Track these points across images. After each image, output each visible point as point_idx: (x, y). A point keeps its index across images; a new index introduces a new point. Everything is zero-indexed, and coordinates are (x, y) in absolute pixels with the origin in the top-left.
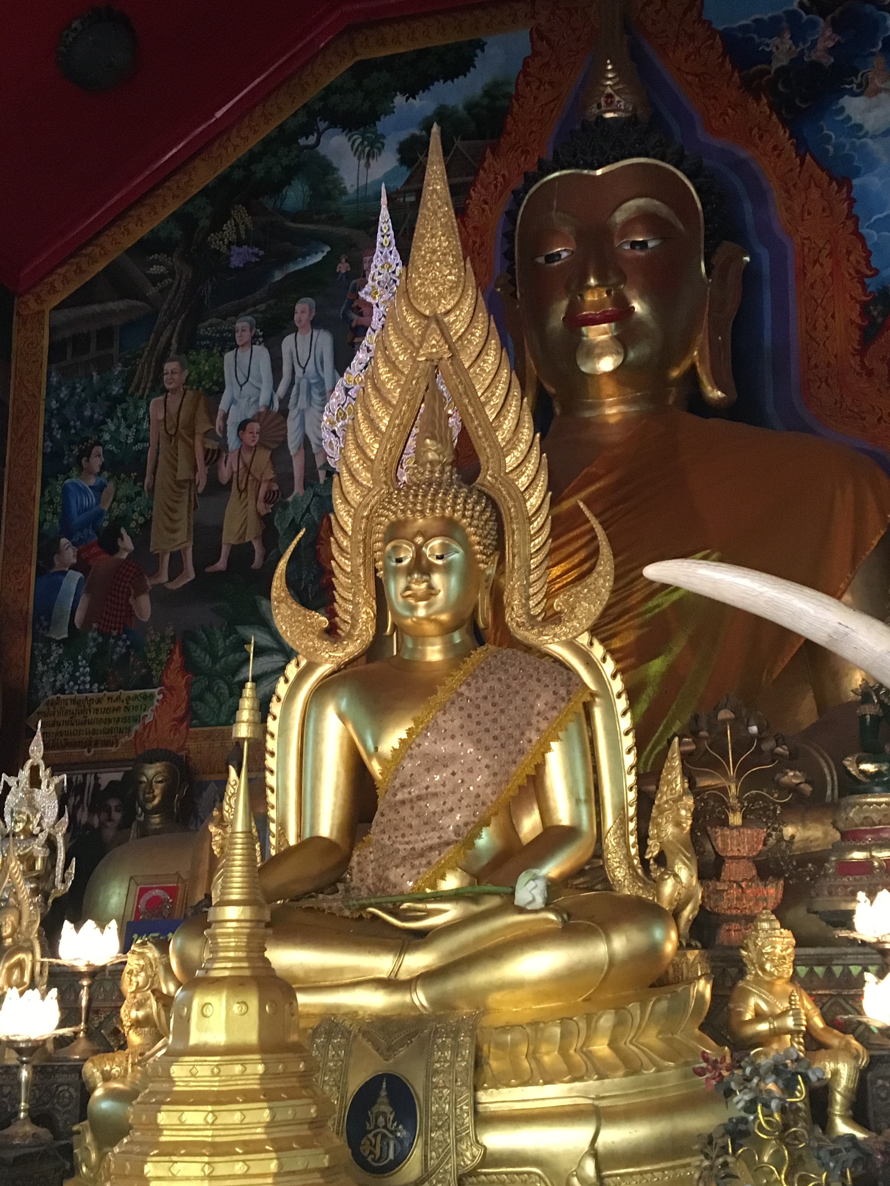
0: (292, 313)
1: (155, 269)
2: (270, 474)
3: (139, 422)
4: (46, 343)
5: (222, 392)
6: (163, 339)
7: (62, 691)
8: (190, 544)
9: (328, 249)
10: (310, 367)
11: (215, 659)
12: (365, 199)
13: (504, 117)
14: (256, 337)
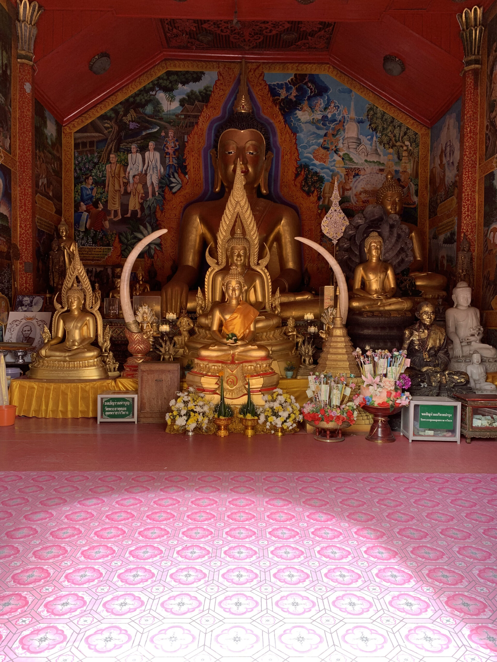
0: (148, 146)
1: (106, 125)
2: (142, 191)
3: (103, 171)
4: (73, 142)
5: (127, 166)
6: (110, 147)
7: (84, 245)
8: (120, 208)
9: (159, 128)
10: (153, 162)
11: (128, 241)
12: (170, 114)
13: (209, 97)
14: (137, 151)
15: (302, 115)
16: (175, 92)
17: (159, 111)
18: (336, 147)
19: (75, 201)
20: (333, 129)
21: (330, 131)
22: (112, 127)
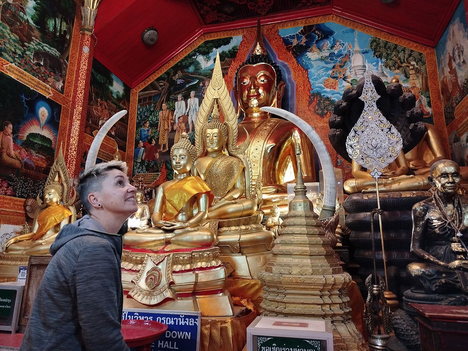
0: (190, 94)
1: (161, 84)
2: (185, 128)
3: (157, 117)
4: (137, 99)
5: (175, 110)
6: (162, 99)
7: (140, 173)
8: (168, 142)
9: (198, 81)
10: (194, 106)
12: (206, 70)
13: (236, 54)
14: (182, 99)
15: (312, 55)
16: (210, 54)
17: (199, 69)
18: (344, 75)
19: (136, 140)
20: (341, 62)
21: (338, 64)
22: (165, 85)
